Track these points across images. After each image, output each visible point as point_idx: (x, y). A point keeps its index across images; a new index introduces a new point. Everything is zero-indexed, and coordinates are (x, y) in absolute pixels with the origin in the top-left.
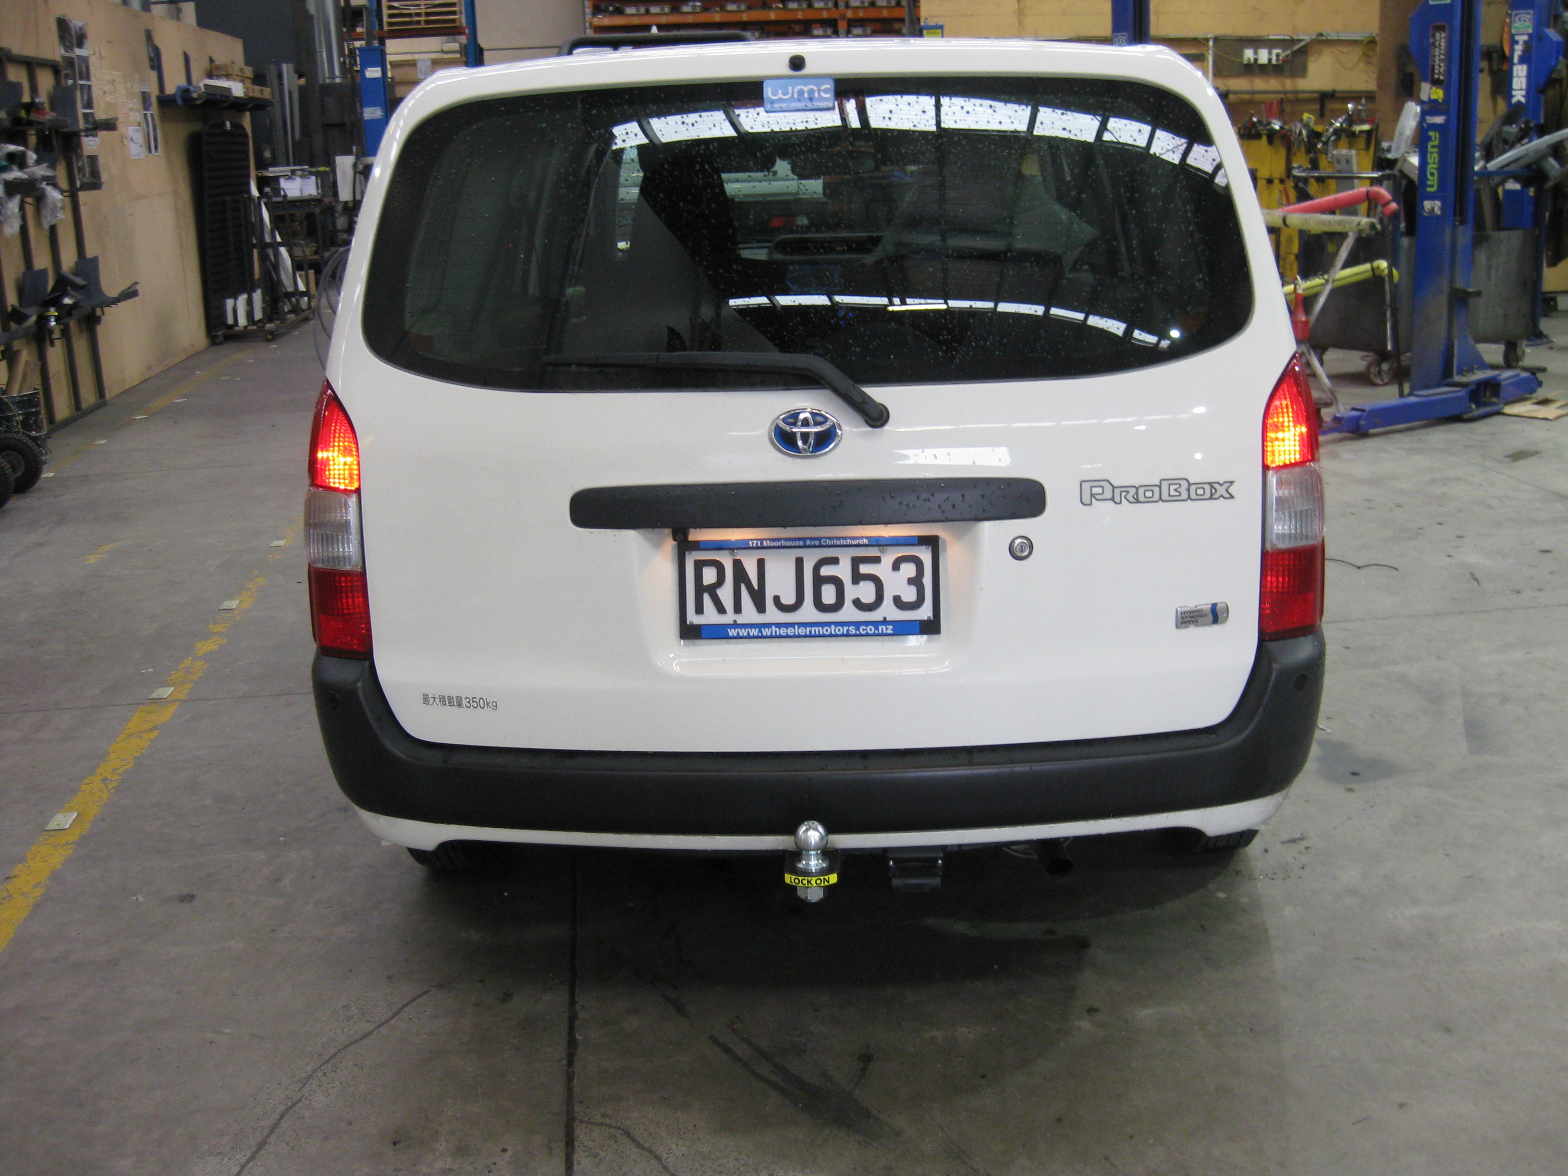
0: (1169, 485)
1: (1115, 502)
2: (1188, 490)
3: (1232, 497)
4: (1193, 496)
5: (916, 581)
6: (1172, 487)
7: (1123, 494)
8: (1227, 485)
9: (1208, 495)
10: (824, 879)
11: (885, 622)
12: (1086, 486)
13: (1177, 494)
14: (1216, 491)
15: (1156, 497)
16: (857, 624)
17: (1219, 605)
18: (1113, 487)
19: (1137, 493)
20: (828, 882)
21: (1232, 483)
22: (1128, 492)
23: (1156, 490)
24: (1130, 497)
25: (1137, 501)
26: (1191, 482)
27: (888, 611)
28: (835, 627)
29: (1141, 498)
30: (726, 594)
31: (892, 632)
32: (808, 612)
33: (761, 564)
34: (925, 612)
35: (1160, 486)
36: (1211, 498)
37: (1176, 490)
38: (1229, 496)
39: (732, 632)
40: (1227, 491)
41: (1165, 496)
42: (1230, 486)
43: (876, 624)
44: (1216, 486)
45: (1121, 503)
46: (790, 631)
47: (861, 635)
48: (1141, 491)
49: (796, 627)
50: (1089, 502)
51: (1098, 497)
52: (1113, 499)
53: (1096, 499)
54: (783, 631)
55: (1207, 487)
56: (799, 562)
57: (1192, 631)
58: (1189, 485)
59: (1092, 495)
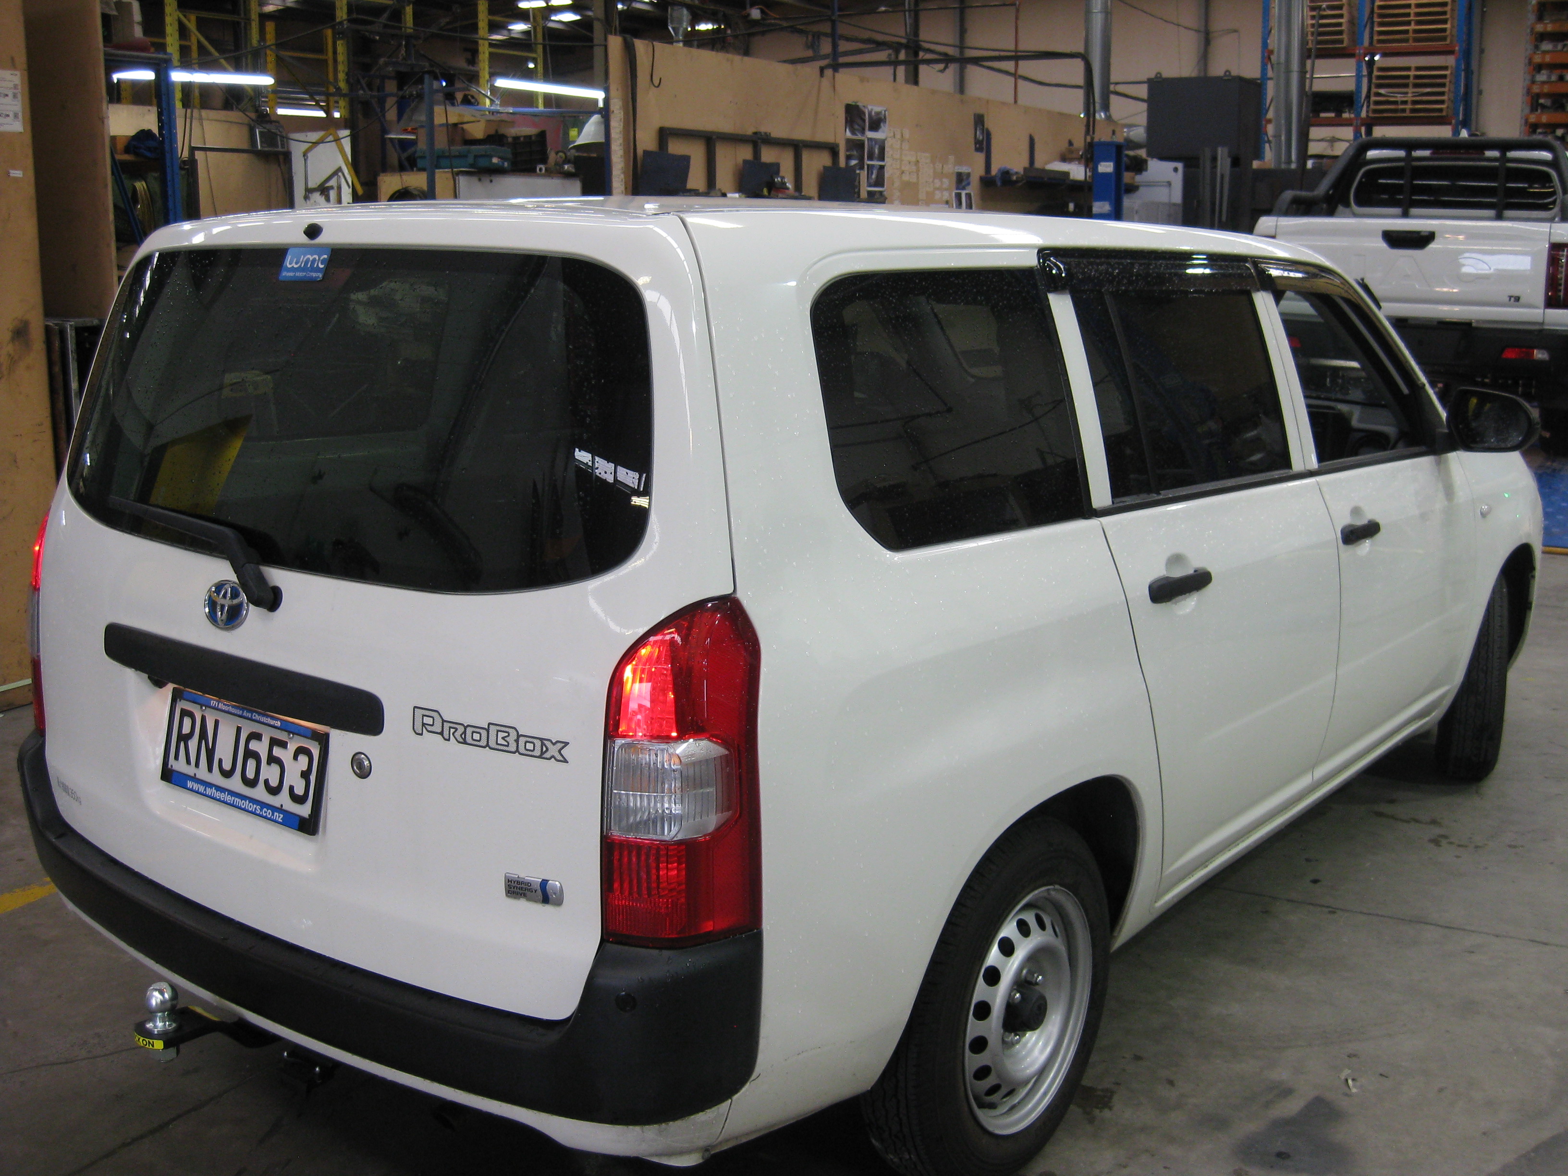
0: (498, 731)
1: (446, 740)
2: (517, 741)
3: (566, 761)
4: (522, 749)
5: (305, 775)
6: (501, 735)
7: (452, 730)
8: (560, 745)
9: (537, 752)
10: (149, 1042)
11: (280, 810)
12: (419, 713)
13: (506, 744)
14: (547, 749)
15: (483, 742)
16: (263, 805)
17: (550, 882)
18: (443, 721)
19: (465, 733)
20: (153, 1046)
21: (566, 744)
22: (456, 729)
23: (484, 733)
24: (458, 734)
25: (465, 742)
26: (520, 733)
27: (283, 800)
28: (249, 802)
29: (469, 740)
30: (193, 744)
31: (281, 821)
32: (235, 783)
33: (217, 723)
34: (305, 810)
35: (488, 730)
36: (540, 757)
37: (503, 738)
38: (562, 759)
39: (190, 784)
40: (560, 751)
41: (492, 743)
42: (563, 748)
43: (274, 809)
44: (547, 743)
45: (449, 740)
46: (222, 796)
47: (261, 816)
48: (469, 730)
49: (227, 793)
50: (421, 732)
51: (429, 728)
52: (441, 733)
53: (429, 731)
54: (218, 795)
55: (538, 743)
56: (239, 730)
57: (522, 904)
58: (519, 736)
59: (424, 725)
